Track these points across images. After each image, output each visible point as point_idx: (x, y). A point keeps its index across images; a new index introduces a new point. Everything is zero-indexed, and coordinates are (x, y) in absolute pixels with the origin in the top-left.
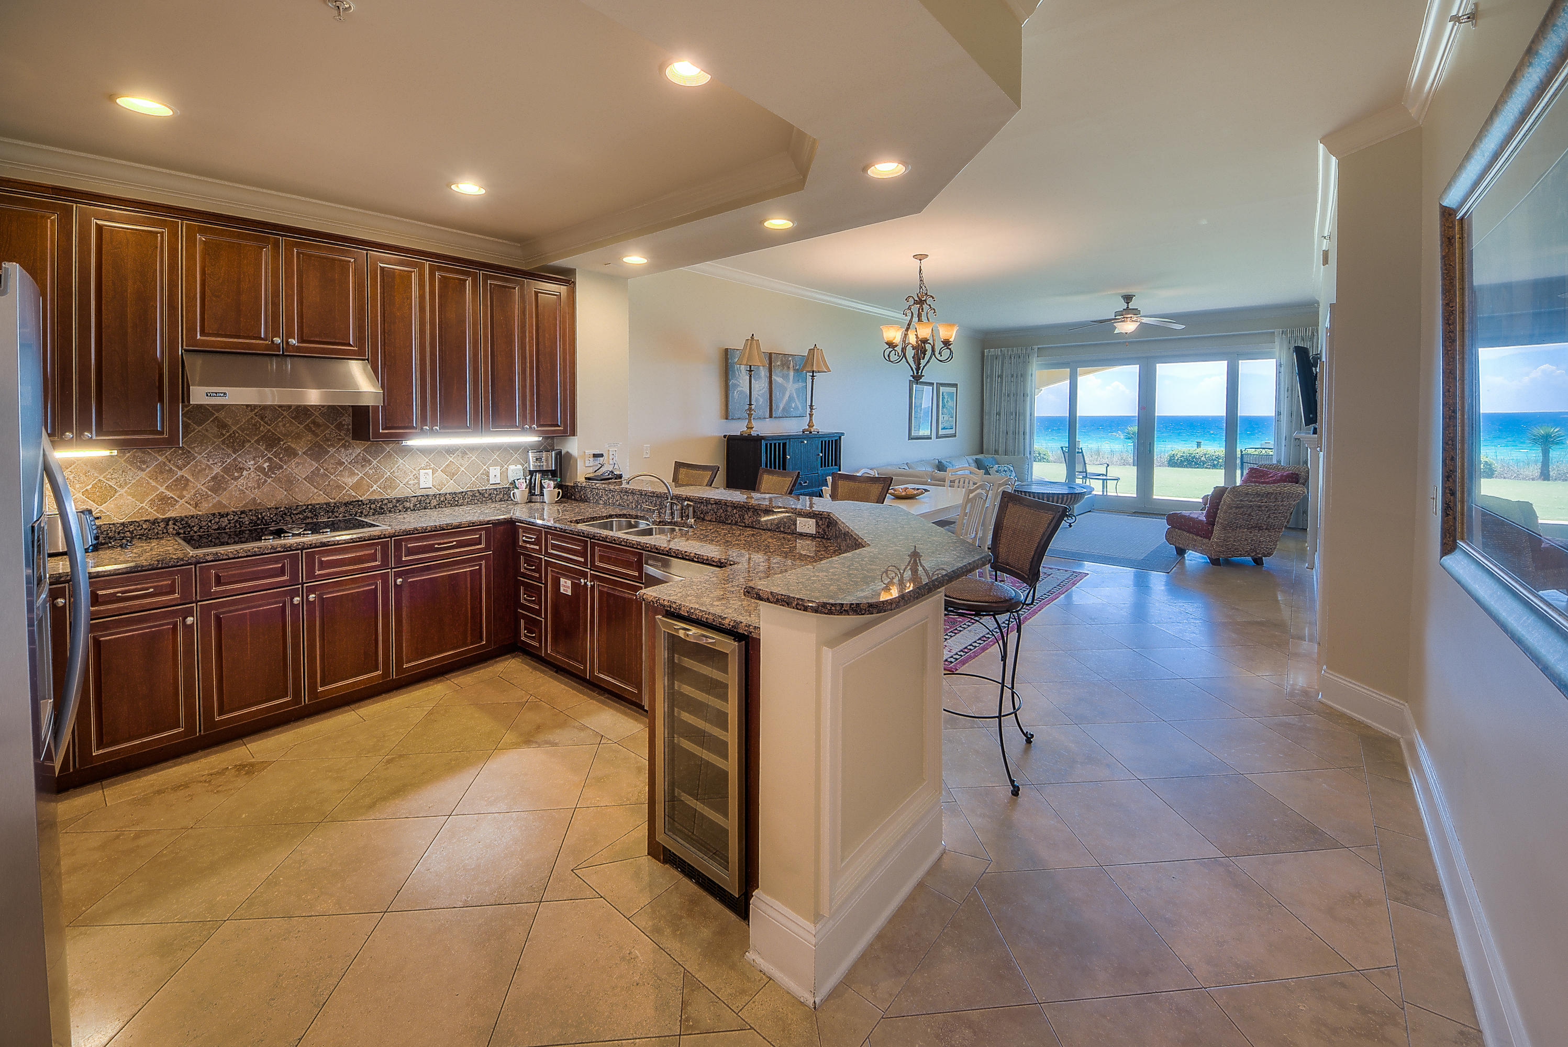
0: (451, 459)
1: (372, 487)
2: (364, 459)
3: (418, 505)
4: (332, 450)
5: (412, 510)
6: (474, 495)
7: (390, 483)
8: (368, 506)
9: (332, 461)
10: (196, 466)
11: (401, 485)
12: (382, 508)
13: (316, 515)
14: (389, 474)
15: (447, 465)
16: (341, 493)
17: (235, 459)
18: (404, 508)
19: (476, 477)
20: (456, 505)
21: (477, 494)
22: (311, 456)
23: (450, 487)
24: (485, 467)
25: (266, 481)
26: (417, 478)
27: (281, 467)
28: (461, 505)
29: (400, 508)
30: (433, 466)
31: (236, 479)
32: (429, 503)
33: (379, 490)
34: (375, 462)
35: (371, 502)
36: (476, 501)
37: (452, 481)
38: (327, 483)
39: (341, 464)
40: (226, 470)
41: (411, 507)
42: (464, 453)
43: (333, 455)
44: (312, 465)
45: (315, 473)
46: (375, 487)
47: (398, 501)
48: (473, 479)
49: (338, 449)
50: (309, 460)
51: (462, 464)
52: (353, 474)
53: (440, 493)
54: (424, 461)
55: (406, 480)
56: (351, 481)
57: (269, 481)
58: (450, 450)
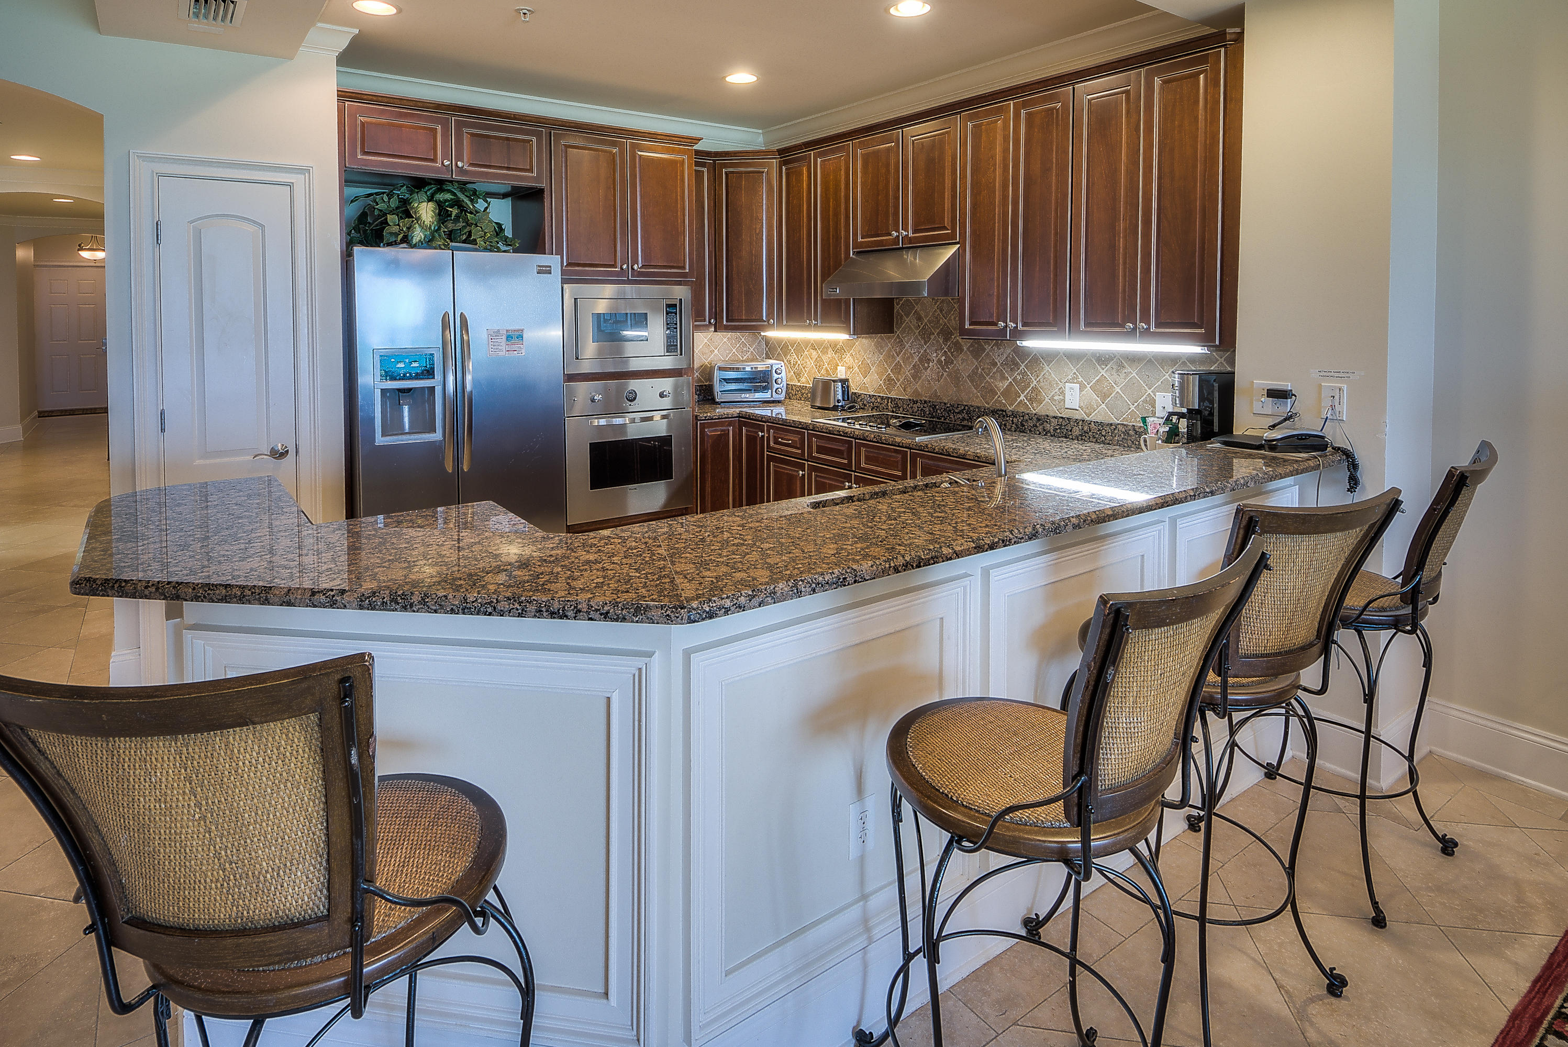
0: (1103, 372)
1: (1019, 397)
2: (1013, 361)
3: (1059, 431)
4: (988, 348)
5: (1052, 436)
6: (1126, 433)
7: (1035, 397)
8: (1011, 419)
9: (988, 361)
10: (905, 354)
11: (1047, 399)
12: (1024, 426)
13: (970, 418)
14: (1035, 382)
15: (1097, 381)
16: (994, 398)
17: (926, 350)
18: (1044, 430)
19: (1136, 404)
20: (1103, 442)
21: (1131, 432)
22: (971, 352)
23: (1102, 413)
24: (1149, 391)
25: (943, 375)
26: (1062, 393)
27: (952, 363)
28: (1109, 444)
29: (1040, 428)
30: (1081, 379)
31: (926, 369)
32: (1071, 431)
33: (1026, 401)
34: (1023, 366)
35: (1014, 414)
36: (1130, 443)
37: (1103, 406)
38: (983, 385)
39: (995, 364)
40: (920, 360)
41: (1052, 431)
42: (1121, 366)
43: (988, 354)
44: (972, 362)
45: (975, 372)
46: (1022, 397)
47: (1039, 420)
48: (1132, 408)
49: (992, 347)
50: (970, 357)
51: (1117, 382)
52: (1004, 378)
53: (1087, 418)
54: (1071, 370)
55: (1052, 394)
56: (1003, 385)
57: (945, 374)
58: (1103, 359)
